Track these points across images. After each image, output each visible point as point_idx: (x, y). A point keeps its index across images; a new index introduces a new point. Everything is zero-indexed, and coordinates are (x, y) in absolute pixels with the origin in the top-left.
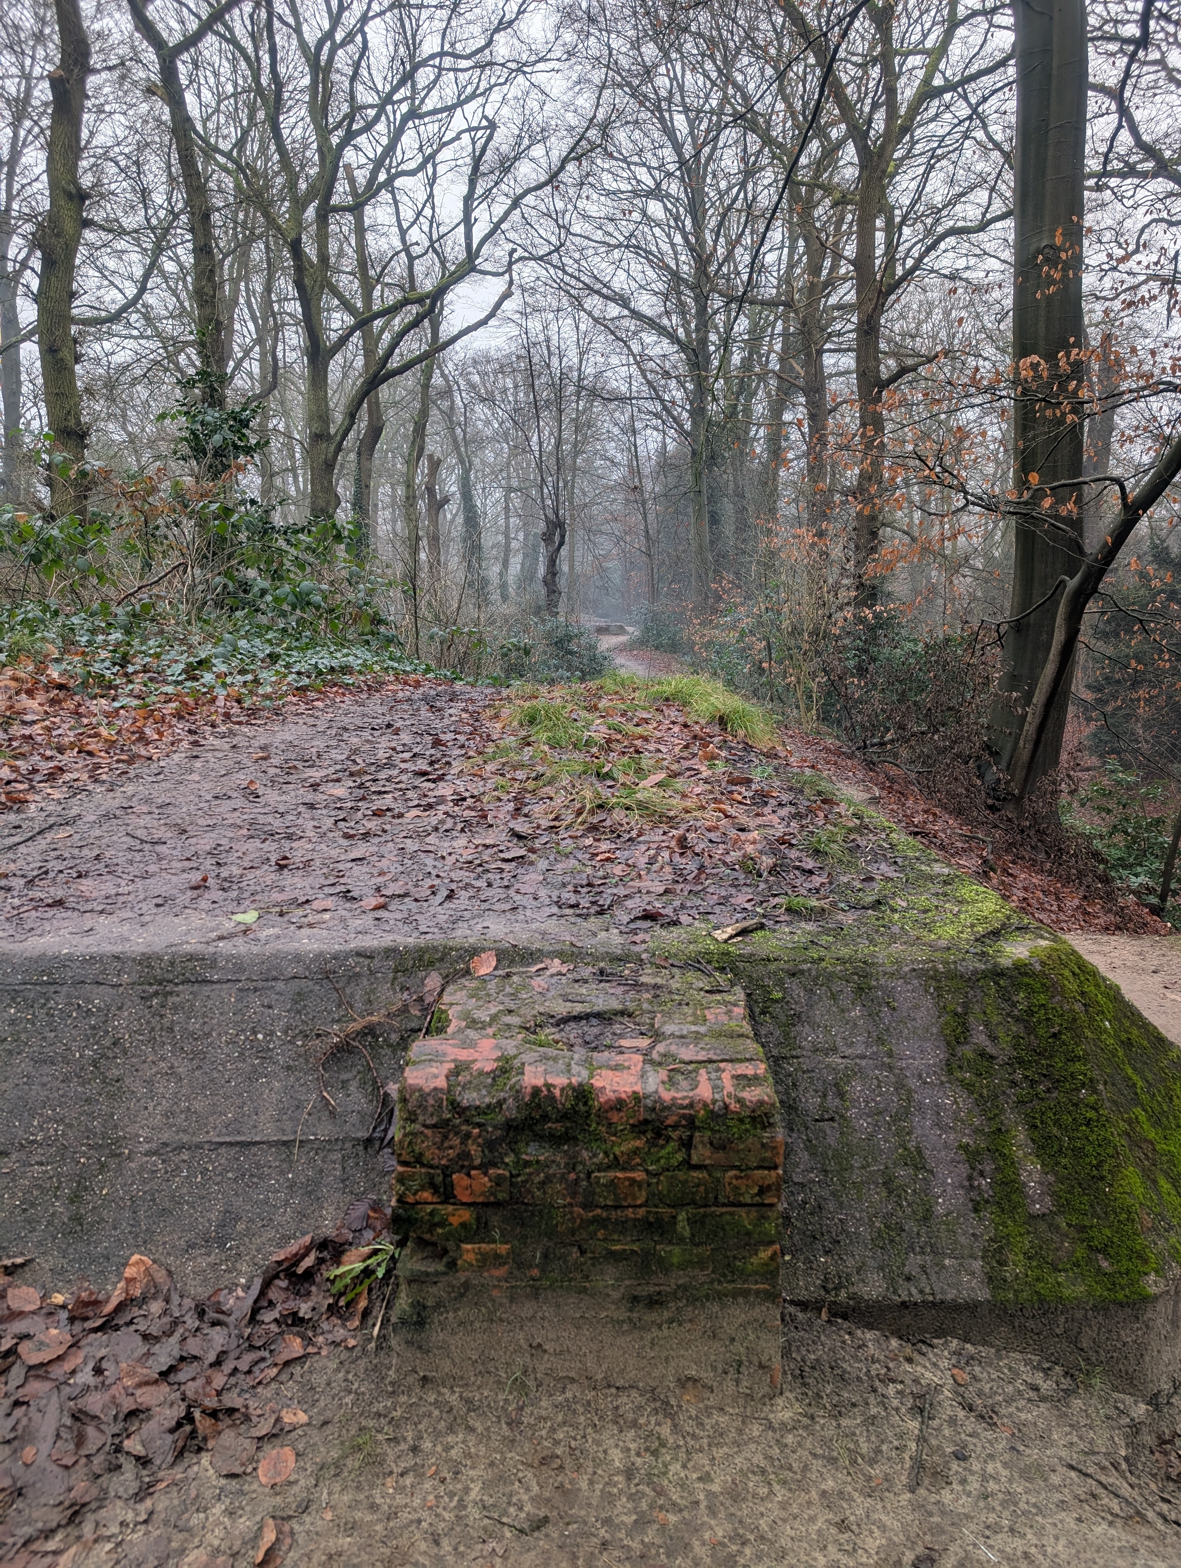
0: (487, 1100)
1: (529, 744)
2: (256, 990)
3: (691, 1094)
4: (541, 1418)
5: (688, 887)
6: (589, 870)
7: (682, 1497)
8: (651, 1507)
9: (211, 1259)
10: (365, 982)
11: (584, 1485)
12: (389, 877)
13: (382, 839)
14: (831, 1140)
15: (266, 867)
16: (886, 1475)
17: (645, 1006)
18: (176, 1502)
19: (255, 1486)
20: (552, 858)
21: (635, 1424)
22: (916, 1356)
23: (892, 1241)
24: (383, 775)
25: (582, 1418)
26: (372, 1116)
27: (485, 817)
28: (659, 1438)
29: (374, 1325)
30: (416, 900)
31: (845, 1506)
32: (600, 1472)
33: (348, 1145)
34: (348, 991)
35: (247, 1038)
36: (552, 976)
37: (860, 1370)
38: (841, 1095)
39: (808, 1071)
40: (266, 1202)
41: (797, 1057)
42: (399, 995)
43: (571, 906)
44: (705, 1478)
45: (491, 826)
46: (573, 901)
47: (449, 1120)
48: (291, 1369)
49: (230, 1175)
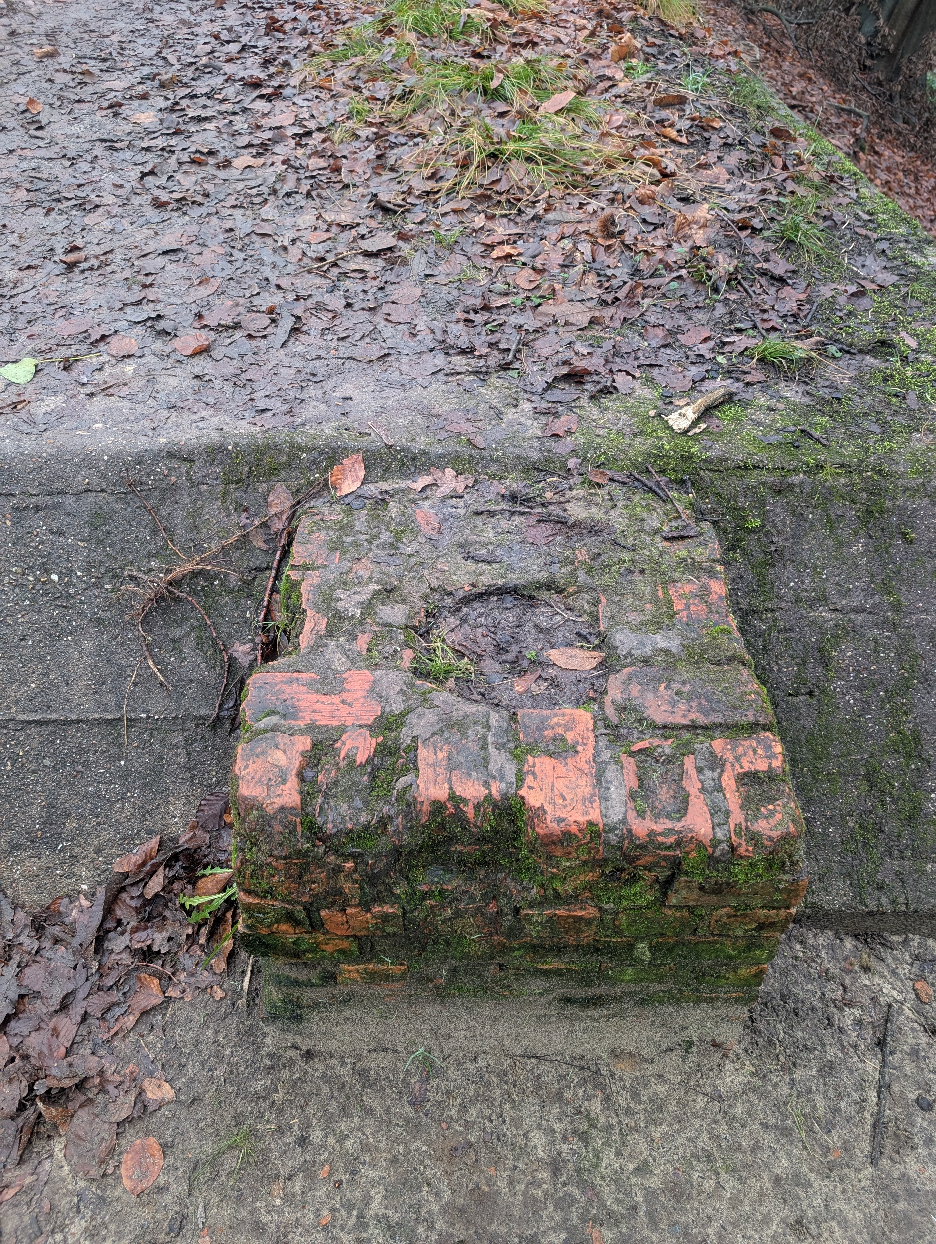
0: (364, 818)
1: (390, 32)
2: (37, 509)
3: (678, 826)
4: (448, 1093)
5: (621, 314)
6: (483, 278)
7: (617, 1200)
8: (583, 1220)
9: (43, 862)
10: (186, 499)
11: (503, 1185)
12: (214, 284)
13: (203, 210)
14: (806, 722)
15: (50, 265)
16: (845, 1142)
17: (582, 577)
18: (27, 1219)
19: (118, 1192)
20: (431, 251)
21: (559, 1097)
22: (873, 963)
23: (865, 844)
24: (202, 87)
25: (498, 1092)
26: (217, 688)
27: (337, 170)
28: (588, 1117)
29: (244, 972)
30: (250, 336)
31: (802, 1195)
32: (521, 1165)
33: (191, 724)
34: (164, 511)
35: (37, 580)
36: (444, 499)
37: (814, 995)
38: (825, 663)
39: (786, 630)
40: (97, 795)
41: (772, 610)
42: (234, 517)
43: (463, 352)
44: (643, 1169)
45: (346, 186)
46: (463, 343)
47: (308, 851)
48: (151, 1019)
49: (47, 762)
